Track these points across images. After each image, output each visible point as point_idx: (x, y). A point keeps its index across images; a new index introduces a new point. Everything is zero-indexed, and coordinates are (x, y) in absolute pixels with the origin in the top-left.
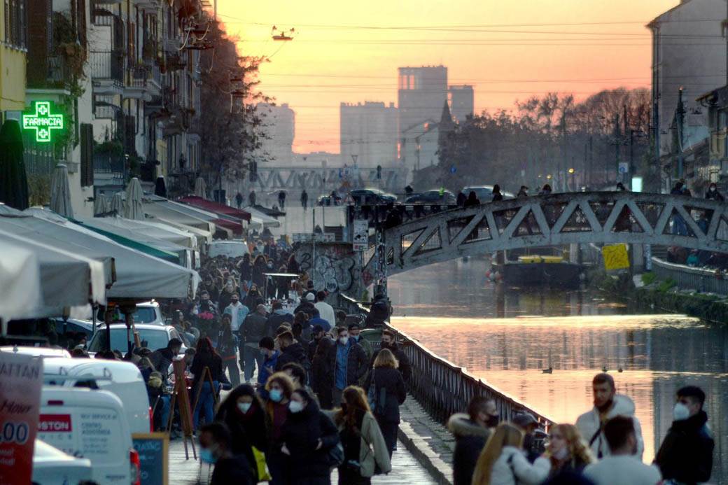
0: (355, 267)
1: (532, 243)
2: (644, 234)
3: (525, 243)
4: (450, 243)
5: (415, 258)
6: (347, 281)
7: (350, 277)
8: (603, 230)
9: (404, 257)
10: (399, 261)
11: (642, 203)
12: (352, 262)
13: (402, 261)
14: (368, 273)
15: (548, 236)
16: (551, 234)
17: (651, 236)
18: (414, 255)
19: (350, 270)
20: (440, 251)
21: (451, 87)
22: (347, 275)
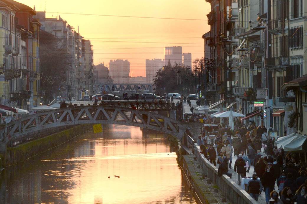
0: (5, 133)
1: (68, 124)
2: (108, 120)
3: (66, 124)
4: (39, 124)
5: (26, 130)
6: (2, 138)
7: (3, 137)
8: (93, 119)
9: (22, 129)
10: (21, 131)
11: (107, 109)
12: (4, 131)
13: (22, 131)
14: (10, 135)
15: (73, 121)
16: (75, 120)
17: (110, 121)
18: (26, 128)
19: (3, 134)
20: (35, 127)
21: (183, 53)
22: (2, 136)
